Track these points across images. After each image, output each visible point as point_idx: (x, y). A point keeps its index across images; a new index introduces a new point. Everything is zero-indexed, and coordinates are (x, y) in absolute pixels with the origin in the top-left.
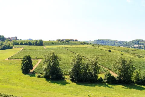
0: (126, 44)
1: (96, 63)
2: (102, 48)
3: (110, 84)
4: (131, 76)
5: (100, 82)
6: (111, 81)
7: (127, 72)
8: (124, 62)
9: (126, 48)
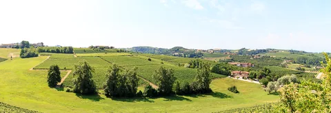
0: (166, 52)
1: (135, 74)
2: (141, 57)
3: (150, 98)
4: (172, 87)
5: (140, 96)
6: (152, 94)
7: (168, 83)
8: (165, 72)
9: (167, 56)
